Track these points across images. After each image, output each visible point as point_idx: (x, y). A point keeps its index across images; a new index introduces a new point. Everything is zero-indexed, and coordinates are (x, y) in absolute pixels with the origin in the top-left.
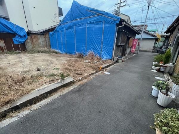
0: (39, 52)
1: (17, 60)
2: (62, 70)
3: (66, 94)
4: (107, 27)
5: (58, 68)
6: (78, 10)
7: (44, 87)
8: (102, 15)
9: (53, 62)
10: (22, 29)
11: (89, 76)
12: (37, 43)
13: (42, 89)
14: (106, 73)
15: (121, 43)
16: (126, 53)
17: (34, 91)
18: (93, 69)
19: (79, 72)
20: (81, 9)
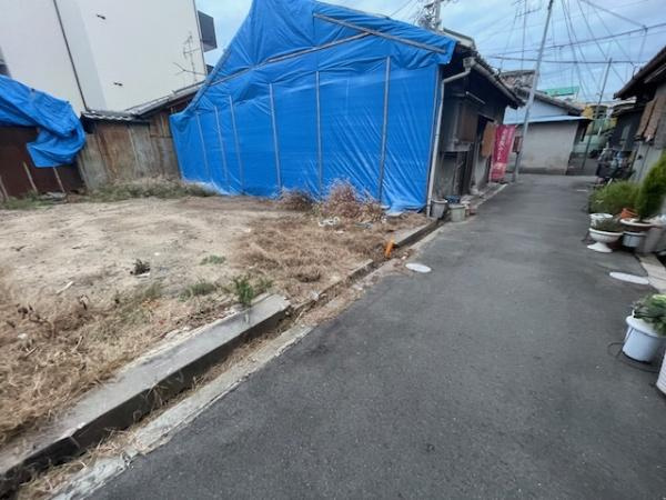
0: (135, 194)
1: (51, 232)
2: (238, 264)
3: (268, 368)
4: (402, 80)
5: (219, 255)
6: (280, 20)
7: (174, 344)
8: (377, 33)
9: (194, 232)
10: (61, 107)
11: (348, 286)
12: (124, 159)
13: (167, 353)
14: (411, 266)
15: (456, 145)
16: (473, 184)
17: (133, 365)
18: (358, 251)
19: (308, 270)
20: (292, 14)
